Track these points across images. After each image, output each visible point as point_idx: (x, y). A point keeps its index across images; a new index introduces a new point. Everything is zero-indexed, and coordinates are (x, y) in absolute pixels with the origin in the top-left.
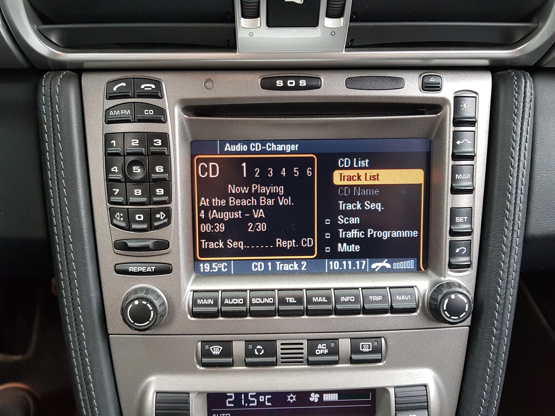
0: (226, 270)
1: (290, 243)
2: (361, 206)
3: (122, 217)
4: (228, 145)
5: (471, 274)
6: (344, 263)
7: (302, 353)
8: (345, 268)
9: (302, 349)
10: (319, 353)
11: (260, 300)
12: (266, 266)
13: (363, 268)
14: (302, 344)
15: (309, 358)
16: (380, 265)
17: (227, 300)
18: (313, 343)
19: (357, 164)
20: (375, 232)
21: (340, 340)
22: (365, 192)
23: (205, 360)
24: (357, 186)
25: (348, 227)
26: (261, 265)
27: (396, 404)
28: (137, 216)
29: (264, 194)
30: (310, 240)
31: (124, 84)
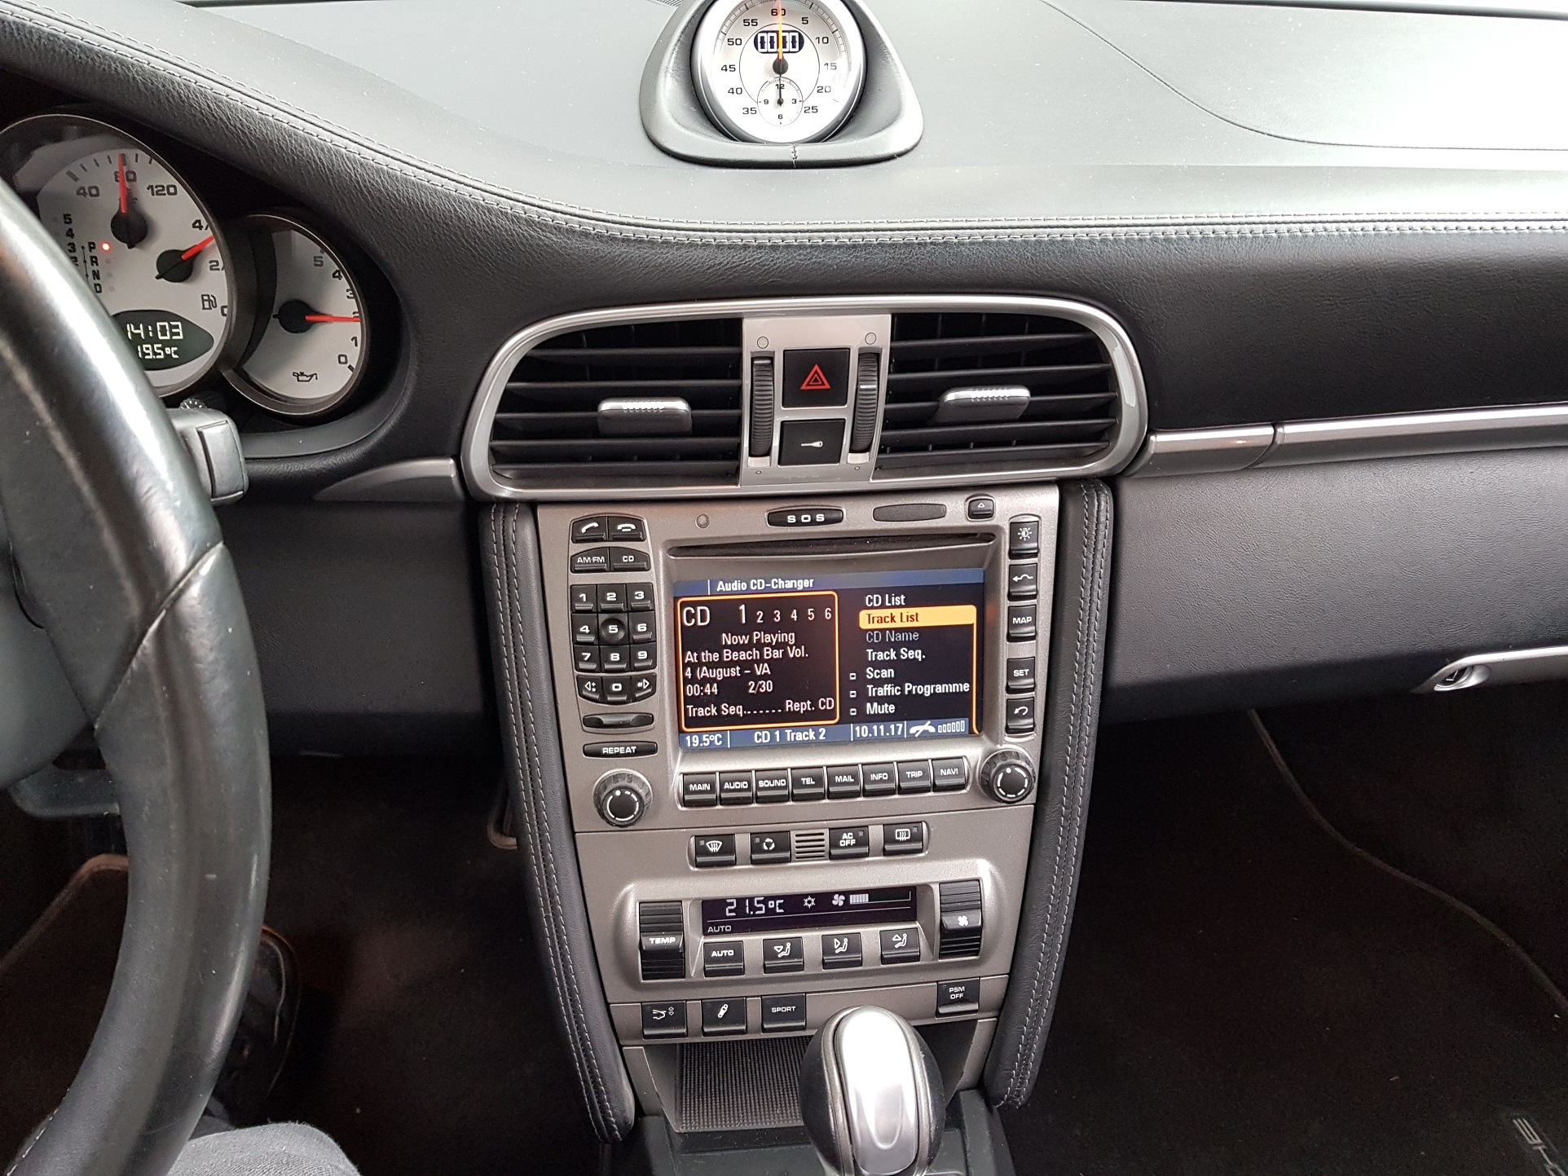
0: (721, 742)
1: (804, 706)
2: (896, 655)
3: (595, 687)
4: (721, 583)
5: (1035, 737)
6: (875, 727)
7: (823, 846)
8: (876, 734)
9: (823, 840)
10: (844, 845)
11: (769, 782)
12: (773, 737)
13: (899, 733)
14: (822, 834)
15: (832, 851)
16: (921, 728)
17: (727, 783)
18: (836, 834)
19: (890, 602)
20: (914, 687)
21: (870, 827)
22: (901, 637)
23: (699, 859)
24: (890, 630)
25: (879, 683)
26: (766, 734)
27: (941, 904)
28: (614, 685)
29: (769, 645)
30: (830, 701)
31: (596, 525)
